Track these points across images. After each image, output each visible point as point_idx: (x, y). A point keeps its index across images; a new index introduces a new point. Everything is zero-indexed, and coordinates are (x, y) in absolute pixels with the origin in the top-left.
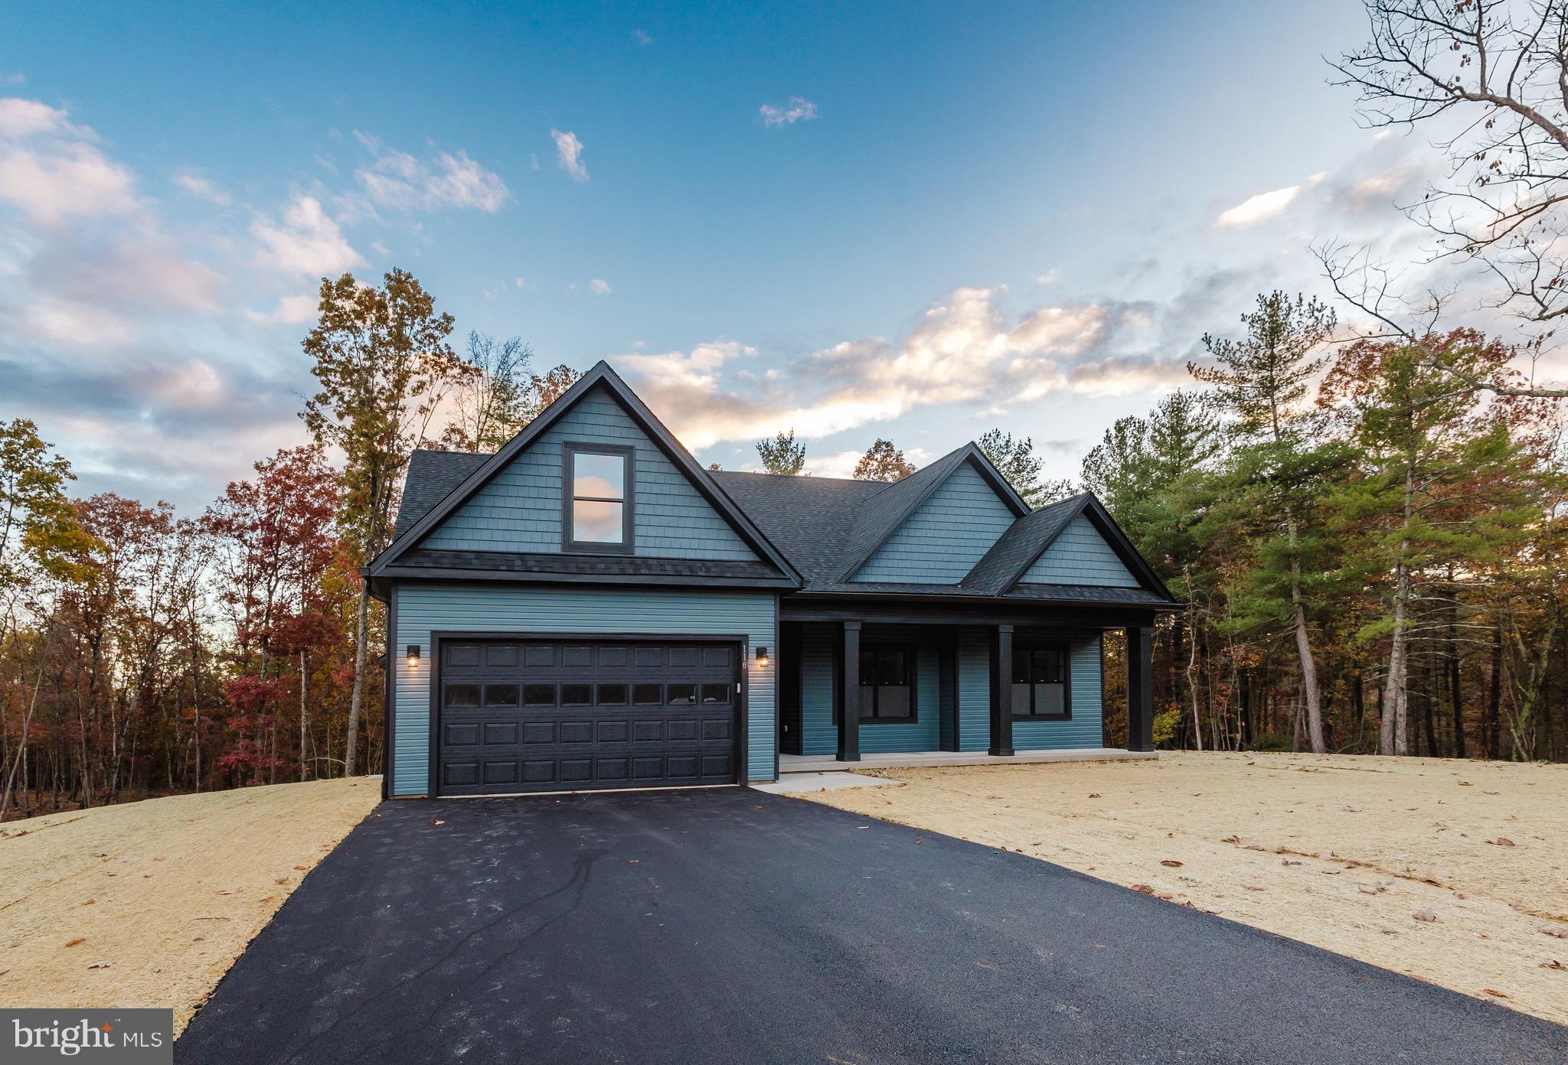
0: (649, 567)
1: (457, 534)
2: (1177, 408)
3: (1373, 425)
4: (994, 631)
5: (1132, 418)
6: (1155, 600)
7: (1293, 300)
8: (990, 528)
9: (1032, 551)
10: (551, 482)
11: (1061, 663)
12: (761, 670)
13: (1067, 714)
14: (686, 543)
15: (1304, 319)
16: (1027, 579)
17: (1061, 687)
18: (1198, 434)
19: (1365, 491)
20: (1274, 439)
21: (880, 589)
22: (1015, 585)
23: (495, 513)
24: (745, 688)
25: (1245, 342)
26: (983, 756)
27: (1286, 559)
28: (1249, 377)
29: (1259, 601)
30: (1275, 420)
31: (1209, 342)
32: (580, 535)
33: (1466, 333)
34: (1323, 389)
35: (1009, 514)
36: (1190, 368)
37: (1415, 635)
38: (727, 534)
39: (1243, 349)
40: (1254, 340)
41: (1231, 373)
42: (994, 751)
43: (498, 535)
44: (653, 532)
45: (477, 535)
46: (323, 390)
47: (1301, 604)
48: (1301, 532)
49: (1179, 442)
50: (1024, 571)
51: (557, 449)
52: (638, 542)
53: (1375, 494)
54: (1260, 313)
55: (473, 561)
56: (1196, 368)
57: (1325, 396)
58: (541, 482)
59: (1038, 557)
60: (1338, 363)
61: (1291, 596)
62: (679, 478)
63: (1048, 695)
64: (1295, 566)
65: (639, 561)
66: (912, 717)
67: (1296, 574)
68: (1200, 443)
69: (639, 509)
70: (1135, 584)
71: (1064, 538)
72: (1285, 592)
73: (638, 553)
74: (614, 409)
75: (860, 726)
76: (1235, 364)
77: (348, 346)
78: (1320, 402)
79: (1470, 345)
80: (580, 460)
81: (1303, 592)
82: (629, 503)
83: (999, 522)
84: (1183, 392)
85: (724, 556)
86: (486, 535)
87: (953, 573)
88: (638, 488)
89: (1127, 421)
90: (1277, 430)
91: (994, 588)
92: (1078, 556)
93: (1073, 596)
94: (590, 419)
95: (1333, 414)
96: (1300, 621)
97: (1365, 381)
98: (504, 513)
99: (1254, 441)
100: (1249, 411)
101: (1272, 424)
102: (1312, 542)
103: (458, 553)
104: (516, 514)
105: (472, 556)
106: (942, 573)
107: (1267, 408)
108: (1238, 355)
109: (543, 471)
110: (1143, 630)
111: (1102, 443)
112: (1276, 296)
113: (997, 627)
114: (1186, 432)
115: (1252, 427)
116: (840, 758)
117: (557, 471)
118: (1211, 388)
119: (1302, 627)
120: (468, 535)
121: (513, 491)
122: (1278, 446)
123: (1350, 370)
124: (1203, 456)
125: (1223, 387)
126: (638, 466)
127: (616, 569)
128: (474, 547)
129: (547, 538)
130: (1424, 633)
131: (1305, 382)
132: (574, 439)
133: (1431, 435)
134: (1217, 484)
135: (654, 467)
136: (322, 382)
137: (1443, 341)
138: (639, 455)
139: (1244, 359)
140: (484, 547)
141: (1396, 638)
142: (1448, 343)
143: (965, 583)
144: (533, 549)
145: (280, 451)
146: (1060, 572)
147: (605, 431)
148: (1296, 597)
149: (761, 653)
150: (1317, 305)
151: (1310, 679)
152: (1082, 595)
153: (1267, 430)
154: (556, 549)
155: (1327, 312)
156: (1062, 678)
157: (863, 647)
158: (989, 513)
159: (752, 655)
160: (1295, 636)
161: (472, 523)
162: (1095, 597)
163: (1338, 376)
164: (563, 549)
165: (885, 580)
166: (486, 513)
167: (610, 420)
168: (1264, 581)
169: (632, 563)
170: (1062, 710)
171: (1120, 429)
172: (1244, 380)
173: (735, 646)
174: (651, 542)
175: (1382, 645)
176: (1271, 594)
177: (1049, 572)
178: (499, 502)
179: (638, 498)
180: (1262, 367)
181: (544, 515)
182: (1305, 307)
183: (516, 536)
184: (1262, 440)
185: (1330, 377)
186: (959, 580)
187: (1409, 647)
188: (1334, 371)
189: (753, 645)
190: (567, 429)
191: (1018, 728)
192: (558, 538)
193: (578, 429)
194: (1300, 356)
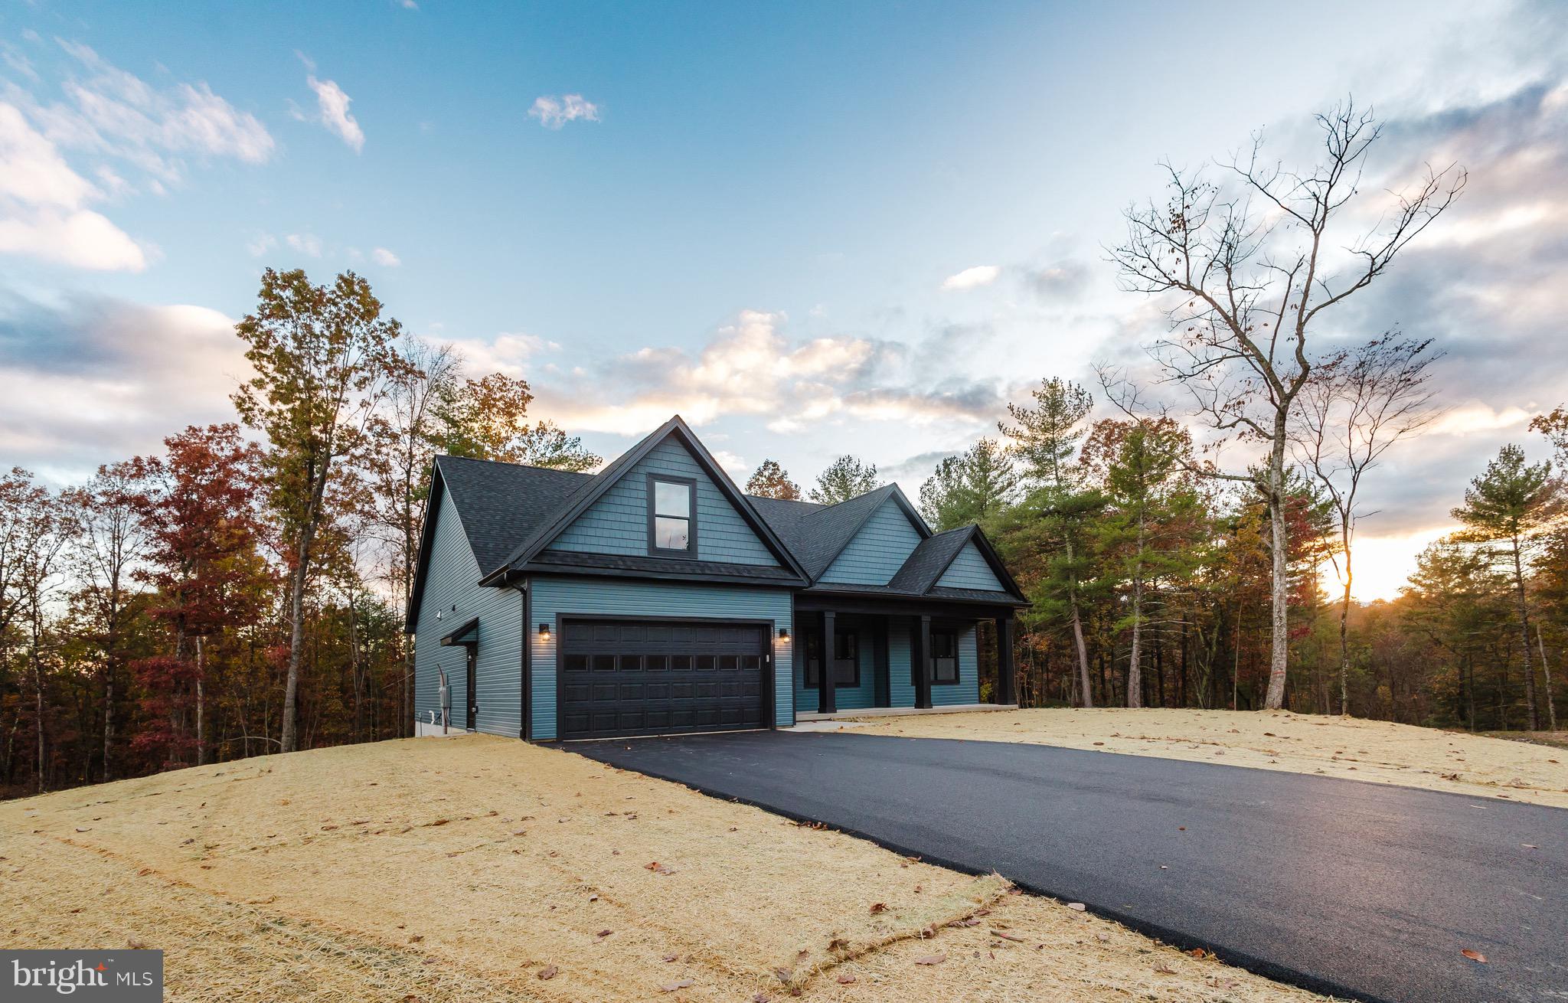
0: (710, 568)
1: (574, 539)
2: (983, 452)
3: (1117, 478)
4: (917, 620)
5: (955, 458)
6: (1015, 601)
7: (1066, 386)
8: (906, 546)
9: (941, 564)
10: (639, 502)
11: (953, 643)
12: (782, 644)
13: (956, 680)
14: (732, 552)
15: (1073, 400)
16: (938, 584)
17: (953, 660)
18: (999, 472)
19: (1116, 526)
20: (1055, 483)
21: (844, 588)
22: (932, 588)
23: (601, 524)
24: (773, 658)
25: (1036, 411)
26: (912, 709)
27: (1067, 572)
28: (1039, 437)
29: (1052, 602)
30: (1056, 470)
31: (1012, 410)
32: (660, 543)
33: (1168, 421)
34: (1084, 451)
35: (917, 536)
36: (1000, 427)
37: (1146, 627)
38: (758, 546)
39: (1035, 417)
40: (1041, 411)
41: (1027, 433)
42: (917, 706)
43: (602, 542)
44: (710, 542)
45: (588, 540)
46: (259, 375)
47: (1076, 604)
48: (1075, 553)
49: (986, 478)
50: (937, 579)
51: (643, 478)
52: (700, 550)
53: (1122, 529)
54: (1045, 392)
55: (589, 561)
56: (1004, 428)
57: (1085, 456)
58: (632, 502)
59: (946, 569)
60: (1093, 434)
61: (1070, 598)
62: (726, 504)
63: (944, 665)
64: (1072, 577)
65: (702, 564)
66: (856, 683)
67: (1072, 582)
68: (1000, 480)
69: (700, 525)
70: (1002, 589)
71: (960, 556)
72: (1065, 595)
73: (700, 558)
74: (682, 451)
75: (836, 689)
76: (1031, 427)
77: (281, 334)
78: (1082, 459)
79: (1170, 429)
80: (659, 486)
81: (1077, 595)
82: (693, 521)
83: (911, 542)
84: (987, 440)
85: (757, 562)
86: (594, 541)
87: (883, 578)
88: (700, 510)
89: (951, 460)
90: (1057, 478)
91: (918, 589)
92: (968, 568)
93: (967, 596)
94: (667, 457)
95: (1090, 469)
96: (1076, 617)
97: (1109, 447)
98: (607, 525)
99: (1042, 484)
100: (1038, 461)
101: (1054, 472)
102: (1083, 560)
103: (576, 554)
104: (616, 526)
105: (586, 556)
106: (876, 577)
107: (1050, 460)
108: (1032, 420)
109: (634, 494)
110: (1008, 621)
111: (934, 476)
112: (1055, 381)
113: (920, 618)
114: (989, 470)
115: (1040, 474)
116: (820, 711)
117: (643, 495)
118: (1014, 443)
119: (1078, 621)
120: (581, 540)
121: (613, 508)
122: (1059, 489)
123: (1100, 439)
124: (1002, 489)
125: (1021, 442)
126: (699, 493)
127: (688, 570)
128: (586, 549)
129: (637, 544)
130: (1153, 626)
131: (1073, 444)
132: (655, 471)
133: (1151, 490)
134: (1021, 513)
135: (710, 495)
136: (255, 366)
137: (1155, 425)
138: (699, 486)
139: (1036, 424)
140: (594, 550)
141: (1136, 630)
142: (1158, 426)
143: (892, 584)
144: (628, 553)
145: (190, 428)
146: (958, 580)
147: (676, 466)
148: (1073, 599)
149: (783, 633)
150: (1080, 391)
151: (1083, 659)
152: (972, 596)
153: (1052, 477)
154: (644, 553)
155: (1086, 396)
156: (953, 655)
157: (836, 631)
158: (906, 534)
159: (777, 635)
160: (1073, 628)
161: (585, 531)
162: (980, 598)
163: (1093, 443)
164: (649, 553)
165: (839, 581)
166: (595, 524)
167: (679, 459)
168: (1053, 588)
169: (698, 565)
170: (953, 677)
171: (946, 465)
172: (1035, 439)
173: (764, 629)
174: (708, 550)
175: (1127, 634)
176: (1058, 597)
177: (951, 579)
178: (603, 516)
179: (700, 517)
180: (1046, 430)
181: (635, 527)
182: (1073, 391)
183: (616, 542)
184: (1049, 484)
185: (1088, 442)
186: (886, 583)
187: (1142, 636)
188: (1090, 439)
189: (778, 627)
190: (650, 463)
191: (935, 690)
192: (645, 545)
193: (657, 464)
194: (1070, 425)
